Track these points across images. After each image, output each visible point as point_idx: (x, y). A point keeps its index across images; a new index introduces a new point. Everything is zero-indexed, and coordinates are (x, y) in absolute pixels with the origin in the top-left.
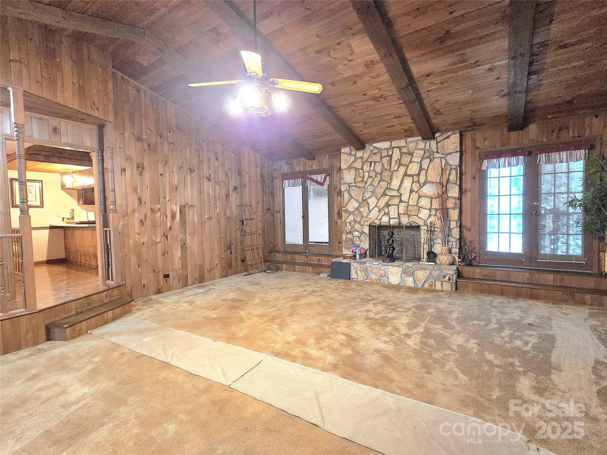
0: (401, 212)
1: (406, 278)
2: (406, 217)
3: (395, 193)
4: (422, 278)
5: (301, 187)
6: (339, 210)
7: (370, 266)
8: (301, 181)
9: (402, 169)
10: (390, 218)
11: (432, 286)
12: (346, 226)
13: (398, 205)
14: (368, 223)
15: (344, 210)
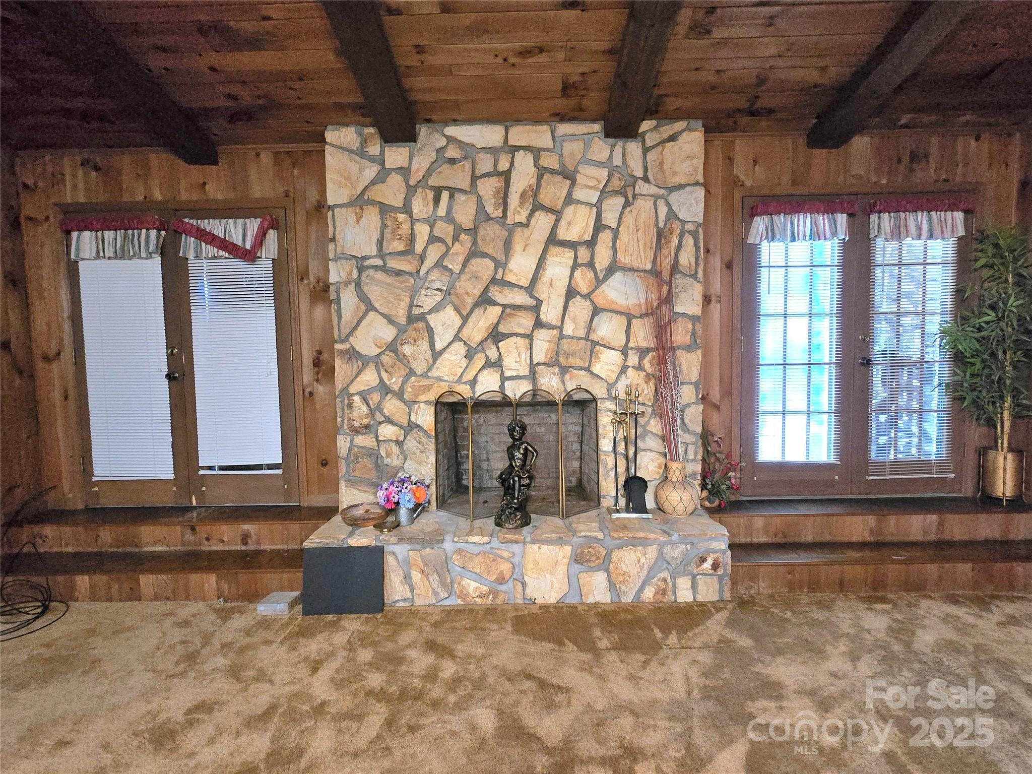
0: (539, 357)
1: (584, 578)
2: (554, 374)
3: (521, 298)
4: (634, 571)
5: (157, 260)
6: (320, 353)
7: (459, 551)
8: (158, 238)
9: (543, 221)
10: (504, 379)
11: (664, 592)
12: (350, 406)
13: (529, 337)
14: (432, 396)
15: (342, 353)
